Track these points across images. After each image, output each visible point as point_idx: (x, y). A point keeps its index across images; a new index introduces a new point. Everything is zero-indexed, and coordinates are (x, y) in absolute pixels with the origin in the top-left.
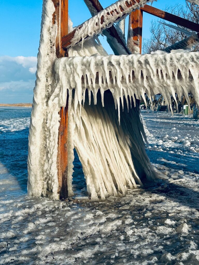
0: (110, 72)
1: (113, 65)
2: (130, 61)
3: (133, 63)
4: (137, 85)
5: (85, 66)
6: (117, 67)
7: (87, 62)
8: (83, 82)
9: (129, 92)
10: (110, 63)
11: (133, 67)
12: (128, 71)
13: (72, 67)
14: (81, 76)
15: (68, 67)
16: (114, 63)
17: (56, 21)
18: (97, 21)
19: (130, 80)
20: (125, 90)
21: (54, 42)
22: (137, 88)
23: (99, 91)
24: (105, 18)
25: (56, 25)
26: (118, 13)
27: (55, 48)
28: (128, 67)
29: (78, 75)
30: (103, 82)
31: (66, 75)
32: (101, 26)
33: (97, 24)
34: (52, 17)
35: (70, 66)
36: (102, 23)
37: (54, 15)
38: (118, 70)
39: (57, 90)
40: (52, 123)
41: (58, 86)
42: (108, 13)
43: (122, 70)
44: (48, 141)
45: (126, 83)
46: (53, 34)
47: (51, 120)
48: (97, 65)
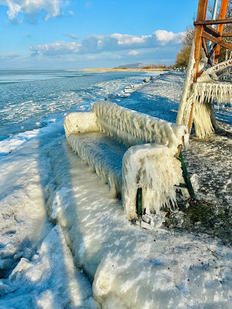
0: (218, 90)
1: (220, 88)
2: (228, 87)
3: (229, 88)
4: (229, 96)
5: (207, 87)
6: (222, 89)
7: (208, 85)
8: (205, 93)
9: (225, 99)
10: (219, 87)
11: (229, 90)
12: (226, 91)
13: (201, 87)
14: (204, 91)
15: (199, 87)
16: (221, 87)
17: (195, 67)
18: (214, 68)
19: (226, 94)
20: (223, 98)
21: (193, 76)
22: (229, 97)
23: (211, 97)
24: (218, 68)
25: (195, 69)
26: (224, 66)
27: (193, 78)
28: (226, 89)
29: (203, 91)
30: (214, 94)
31: (197, 90)
32: (216, 70)
33: (214, 70)
34: (193, 65)
35: (200, 86)
36: (216, 69)
37: (194, 64)
38: (222, 90)
39: (192, 96)
40: (188, 109)
41: (193, 94)
42: (220, 66)
43: (223, 90)
44: (185, 116)
45: (224, 95)
46: (193, 72)
47: (187, 108)
48: (212, 87)
